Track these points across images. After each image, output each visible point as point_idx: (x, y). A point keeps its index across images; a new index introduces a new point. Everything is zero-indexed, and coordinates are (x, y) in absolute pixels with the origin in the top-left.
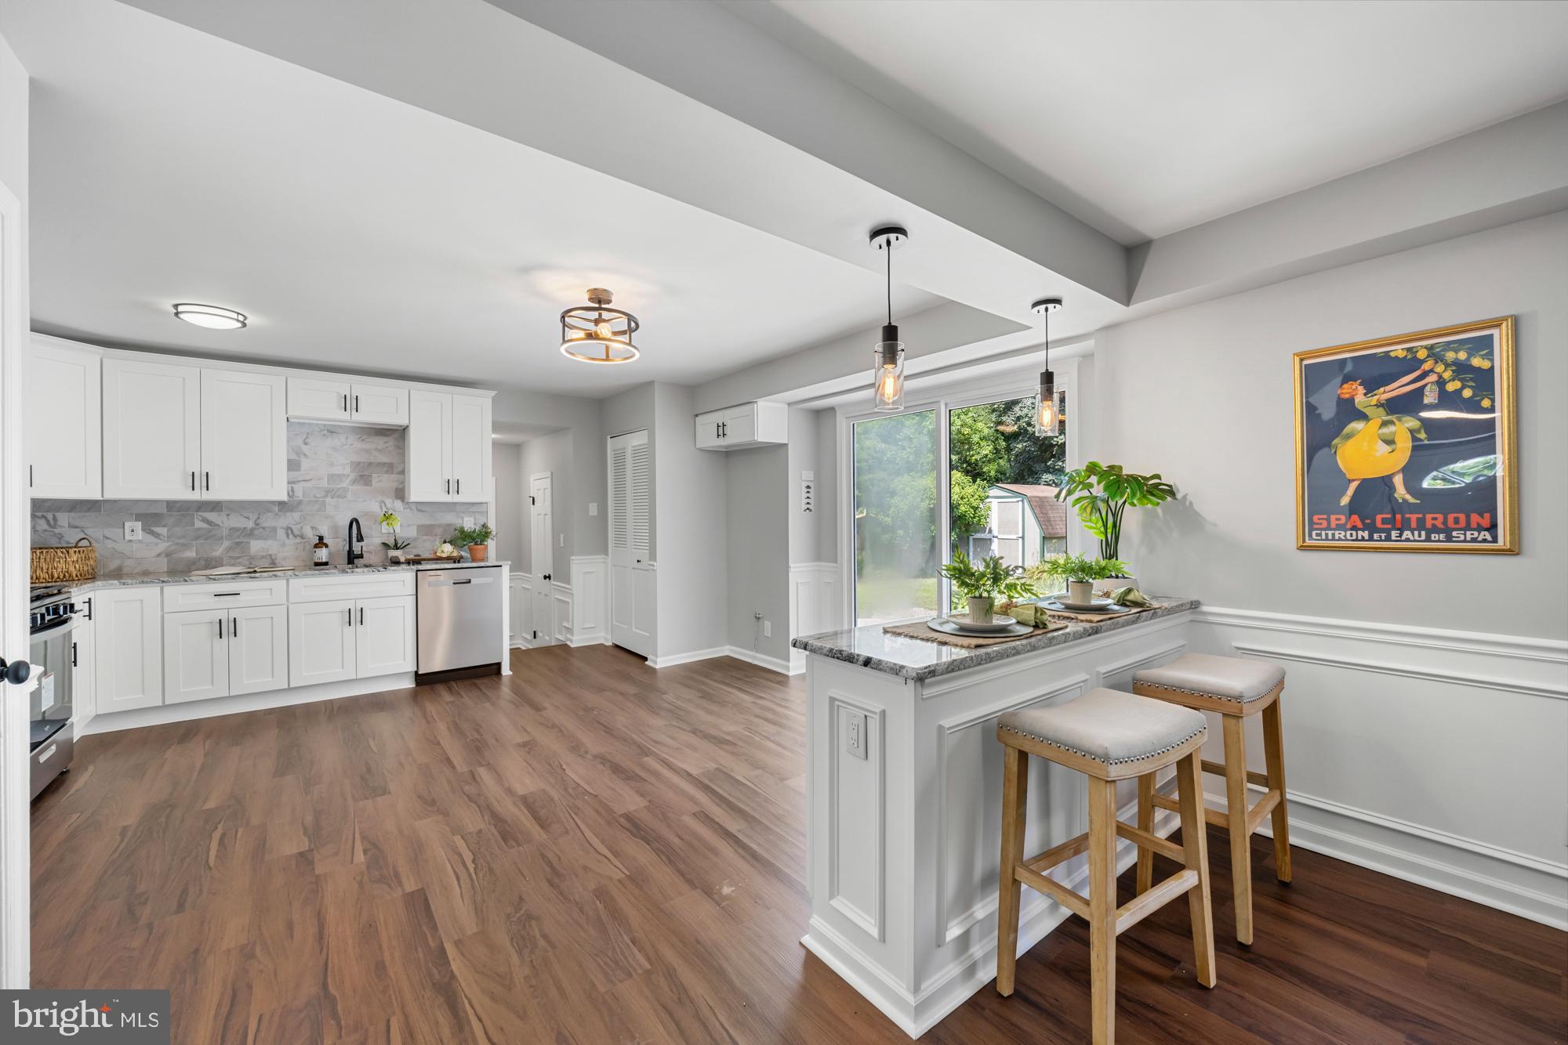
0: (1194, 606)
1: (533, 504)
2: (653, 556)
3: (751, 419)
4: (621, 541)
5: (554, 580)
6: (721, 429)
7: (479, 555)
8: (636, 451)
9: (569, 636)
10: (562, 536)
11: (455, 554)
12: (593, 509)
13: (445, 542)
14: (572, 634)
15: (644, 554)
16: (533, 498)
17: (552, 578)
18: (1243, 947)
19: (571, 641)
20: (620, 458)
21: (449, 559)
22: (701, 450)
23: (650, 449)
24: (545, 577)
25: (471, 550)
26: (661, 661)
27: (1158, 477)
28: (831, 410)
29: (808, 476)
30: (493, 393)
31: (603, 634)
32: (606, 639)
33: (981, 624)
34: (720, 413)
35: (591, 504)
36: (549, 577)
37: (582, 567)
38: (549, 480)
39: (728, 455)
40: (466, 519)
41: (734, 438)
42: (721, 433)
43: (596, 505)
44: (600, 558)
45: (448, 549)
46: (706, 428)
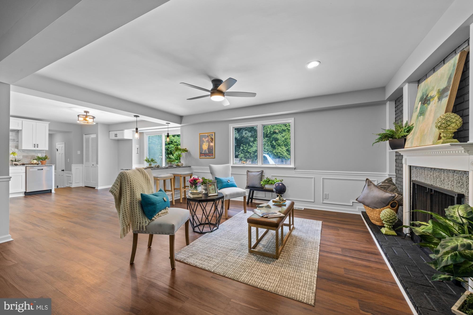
0: (190, 167)
1: (57, 151)
2: (97, 163)
3: (123, 134)
4: (87, 160)
5: (65, 171)
6: (116, 135)
7: (44, 163)
8: (92, 138)
9: (71, 185)
10: (68, 159)
11: (37, 163)
12: (79, 152)
13: (34, 160)
14: (72, 184)
15: (95, 163)
16: (57, 149)
17: (65, 170)
18: (181, 203)
19: (72, 186)
20: (87, 140)
21: (35, 164)
22: (111, 139)
23: (97, 138)
24: (62, 170)
25: (41, 162)
26: (99, 188)
27: (186, 149)
28: (143, 133)
29: (138, 146)
30: (49, 123)
31: (81, 184)
32: (83, 185)
33: (150, 166)
34: (116, 132)
35: (78, 151)
36: (64, 170)
37: (74, 167)
38: (64, 144)
39: (118, 140)
40: (38, 154)
41: (119, 137)
42: (116, 136)
43: (80, 151)
44: (81, 165)
45: (35, 161)
46: (112, 134)
